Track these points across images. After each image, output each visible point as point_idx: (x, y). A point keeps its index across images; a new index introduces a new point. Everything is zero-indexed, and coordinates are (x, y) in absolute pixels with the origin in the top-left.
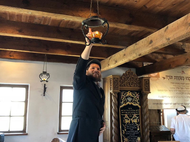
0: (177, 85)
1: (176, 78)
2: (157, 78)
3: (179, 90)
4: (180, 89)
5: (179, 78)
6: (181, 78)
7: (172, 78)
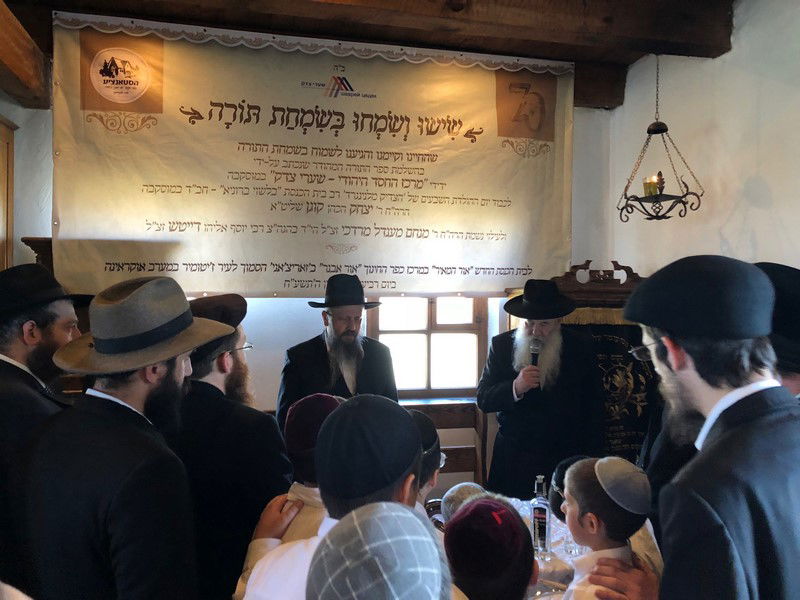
0: (282, 157)
1: (285, 121)
2: (143, 115)
3: (290, 185)
4: (301, 183)
5: (308, 118)
6: (320, 119)
7: (254, 118)
